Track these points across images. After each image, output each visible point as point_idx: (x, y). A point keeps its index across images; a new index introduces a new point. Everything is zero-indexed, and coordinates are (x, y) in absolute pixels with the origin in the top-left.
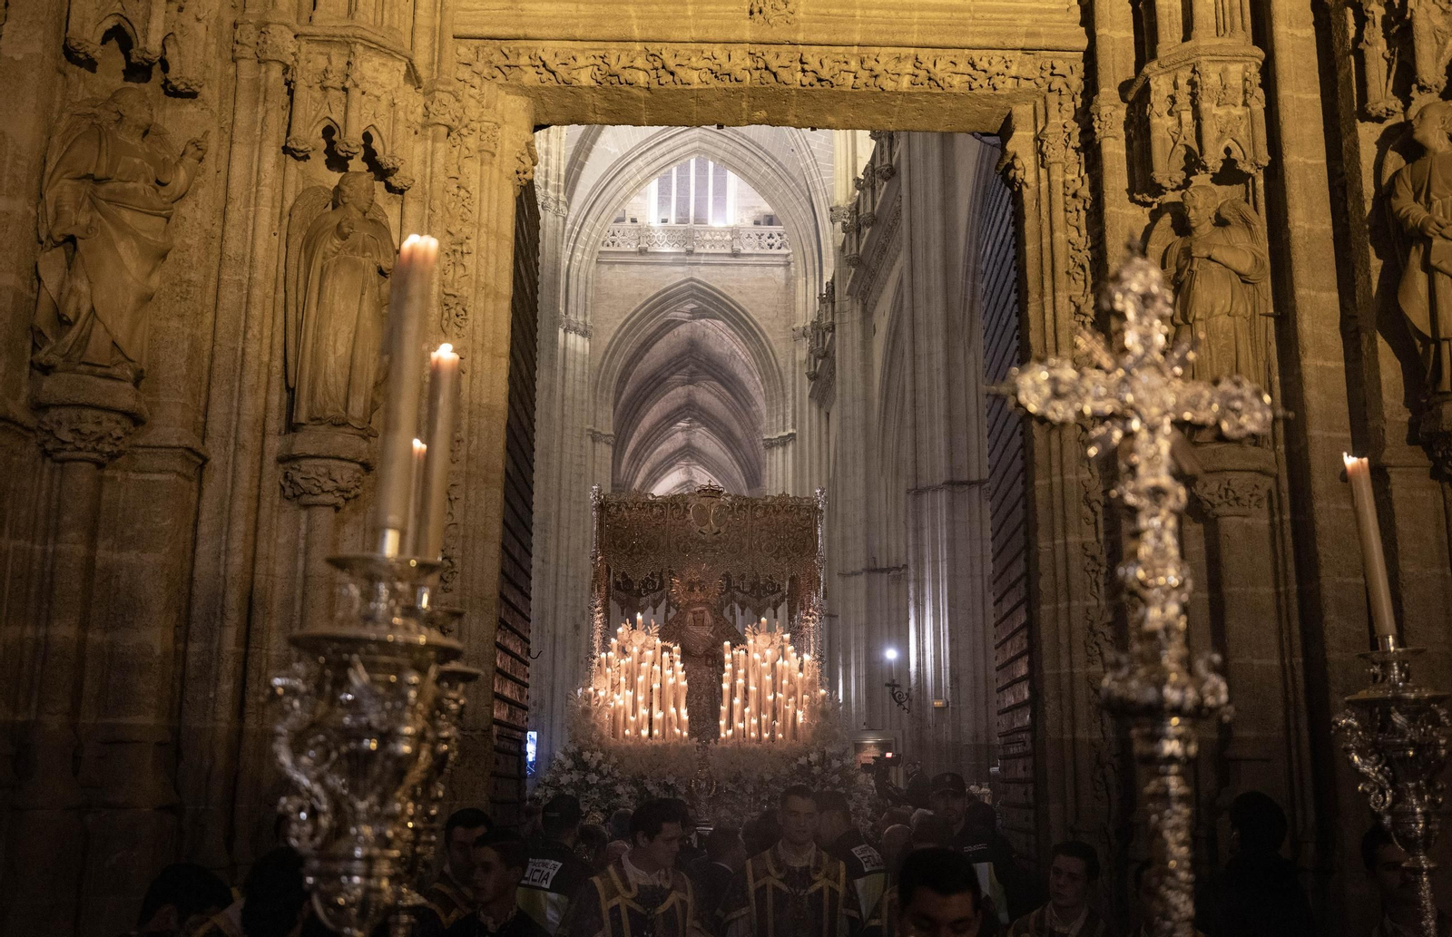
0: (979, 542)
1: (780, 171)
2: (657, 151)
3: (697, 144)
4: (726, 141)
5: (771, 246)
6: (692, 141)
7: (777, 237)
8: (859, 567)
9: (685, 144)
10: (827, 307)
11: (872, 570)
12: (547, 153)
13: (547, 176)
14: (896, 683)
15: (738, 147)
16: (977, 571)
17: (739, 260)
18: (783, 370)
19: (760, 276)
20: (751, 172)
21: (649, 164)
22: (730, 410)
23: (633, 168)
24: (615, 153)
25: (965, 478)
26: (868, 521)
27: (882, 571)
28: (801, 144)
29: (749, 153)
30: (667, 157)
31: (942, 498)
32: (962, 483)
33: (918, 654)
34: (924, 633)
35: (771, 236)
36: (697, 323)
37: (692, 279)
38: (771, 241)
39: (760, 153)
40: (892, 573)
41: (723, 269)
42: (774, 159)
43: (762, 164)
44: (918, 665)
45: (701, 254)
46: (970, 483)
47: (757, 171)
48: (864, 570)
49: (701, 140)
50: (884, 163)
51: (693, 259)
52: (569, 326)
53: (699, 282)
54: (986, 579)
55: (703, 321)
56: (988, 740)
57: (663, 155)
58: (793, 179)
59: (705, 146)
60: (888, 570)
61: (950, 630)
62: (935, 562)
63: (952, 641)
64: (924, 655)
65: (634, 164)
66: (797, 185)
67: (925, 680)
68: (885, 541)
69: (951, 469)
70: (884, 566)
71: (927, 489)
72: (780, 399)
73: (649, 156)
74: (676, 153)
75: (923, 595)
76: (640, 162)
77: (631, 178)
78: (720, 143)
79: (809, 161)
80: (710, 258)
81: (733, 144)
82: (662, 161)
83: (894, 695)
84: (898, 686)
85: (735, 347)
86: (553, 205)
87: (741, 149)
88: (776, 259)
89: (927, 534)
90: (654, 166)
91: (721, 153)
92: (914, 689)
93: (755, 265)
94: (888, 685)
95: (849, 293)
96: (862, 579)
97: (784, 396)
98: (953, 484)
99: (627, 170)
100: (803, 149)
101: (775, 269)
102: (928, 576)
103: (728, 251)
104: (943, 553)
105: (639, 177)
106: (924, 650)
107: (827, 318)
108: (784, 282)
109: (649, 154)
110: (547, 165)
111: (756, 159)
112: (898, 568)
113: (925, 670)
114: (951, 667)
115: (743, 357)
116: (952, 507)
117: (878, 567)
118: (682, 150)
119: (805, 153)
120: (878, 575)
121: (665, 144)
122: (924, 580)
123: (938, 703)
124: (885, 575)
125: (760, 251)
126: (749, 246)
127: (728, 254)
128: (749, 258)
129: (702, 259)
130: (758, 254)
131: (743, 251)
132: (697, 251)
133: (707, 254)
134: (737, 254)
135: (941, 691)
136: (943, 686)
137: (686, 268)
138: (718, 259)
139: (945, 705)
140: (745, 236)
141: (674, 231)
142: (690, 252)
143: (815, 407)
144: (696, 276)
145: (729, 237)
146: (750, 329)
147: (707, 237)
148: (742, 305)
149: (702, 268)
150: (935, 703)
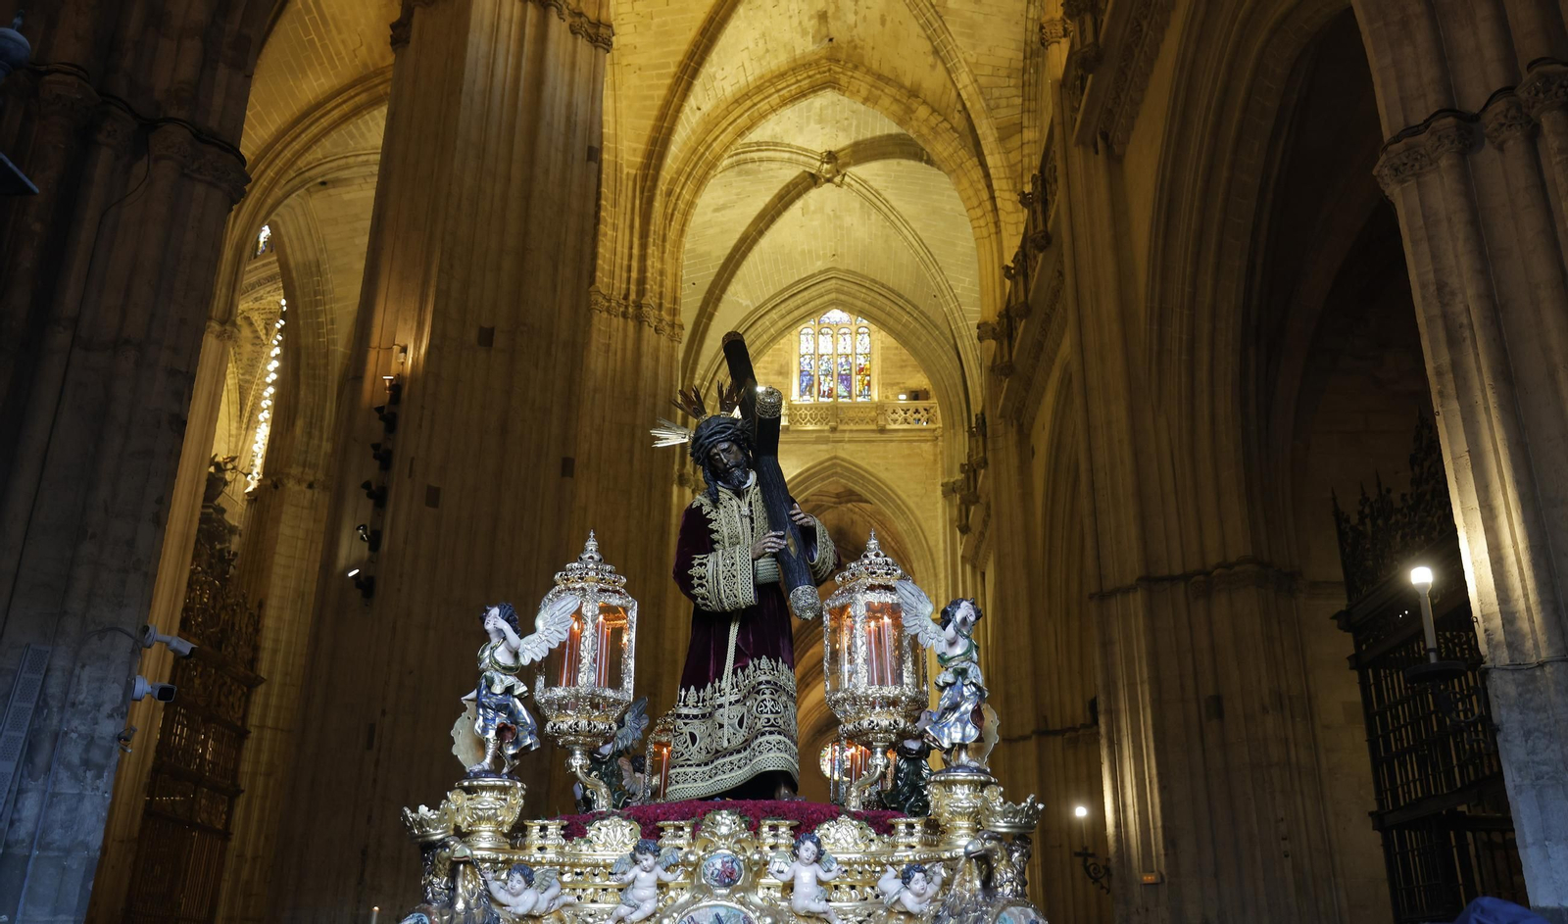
0: (1190, 656)
1: (923, 320)
2: (791, 303)
3: (833, 296)
4: (864, 291)
5: (917, 422)
6: (829, 292)
7: (923, 412)
8: (1028, 729)
9: (821, 296)
10: (977, 441)
11: (1043, 732)
12: (662, 273)
13: (661, 298)
14: (1090, 851)
15: (877, 296)
16: (1190, 693)
17: (885, 437)
18: (934, 550)
19: (906, 452)
20: (891, 322)
21: (783, 317)
23: (766, 321)
24: (747, 306)
25: (1165, 573)
26: (1036, 674)
27: (1055, 733)
28: (943, 287)
29: (888, 303)
30: (803, 310)
31: (1137, 601)
32: (1162, 579)
33: (1117, 811)
34: (1122, 782)
35: (917, 411)
36: (843, 508)
37: (835, 458)
38: (917, 416)
39: (901, 302)
40: (1067, 735)
41: (867, 446)
42: (916, 307)
43: (903, 313)
44: (1118, 825)
45: (844, 431)
46: (1172, 579)
47: (898, 321)
48: (1034, 732)
49: (838, 291)
50: (1038, 230)
51: (838, 435)
52: (697, 486)
53: (843, 460)
54: (1203, 704)
55: (849, 505)
57: (798, 307)
58: (936, 327)
59: (842, 297)
60: (1062, 732)
61: (1160, 774)
62: (1132, 686)
63: (1162, 789)
64: (1125, 811)
65: (767, 317)
66: (942, 333)
67: (1128, 846)
68: (1057, 697)
69: (1146, 559)
70: (1058, 727)
71: (1115, 593)
72: (932, 579)
73: (783, 309)
74: (812, 305)
75: (1119, 730)
76: (774, 315)
77: (764, 331)
78: (858, 294)
79: (952, 306)
80: (855, 435)
81: (872, 294)
82: (796, 313)
83: (1087, 869)
84: (1093, 855)
85: (884, 533)
86: (668, 329)
87: (881, 298)
88: (923, 434)
89: (1118, 649)
90: (788, 318)
91: (859, 303)
92: (1114, 860)
93: (901, 441)
94: (1078, 854)
95: (1002, 416)
96: (1031, 745)
97: (936, 576)
98: (1150, 581)
99: (760, 323)
100: (946, 293)
101: (923, 445)
103: (874, 427)
104: (1143, 671)
105: (772, 330)
106: (1124, 805)
107: (977, 453)
108: (932, 458)
109: (783, 306)
110: (661, 285)
111: (896, 308)
112: (1074, 729)
113: (1127, 832)
114: (1164, 827)
115: (893, 544)
116: (1150, 613)
117: (1051, 729)
118: (818, 302)
119: (948, 297)
120: (1051, 738)
121: (799, 296)
123: (1149, 878)
124: (1059, 739)
125: (906, 426)
126: (895, 421)
127: (873, 431)
128: (895, 434)
129: (847, 436)
130: (904, 430)
131: (888, 427)
132: (841, 427)
133: (851, 431)
134: (882, 430)
135: (1152, 861)
136: (1154, 854)
137: (829, 446)
138: (863, 436)
139: (1159, 881)
140: (890, 411)
141: (816, 408)
142: (834, 430)
143: (968, 568)
144: (842, 454)
145: (873, 414)
146: (898, 507)
147: (851, 414)
148: (889, 482)
149: (847, 446)
150: (1145, 878)
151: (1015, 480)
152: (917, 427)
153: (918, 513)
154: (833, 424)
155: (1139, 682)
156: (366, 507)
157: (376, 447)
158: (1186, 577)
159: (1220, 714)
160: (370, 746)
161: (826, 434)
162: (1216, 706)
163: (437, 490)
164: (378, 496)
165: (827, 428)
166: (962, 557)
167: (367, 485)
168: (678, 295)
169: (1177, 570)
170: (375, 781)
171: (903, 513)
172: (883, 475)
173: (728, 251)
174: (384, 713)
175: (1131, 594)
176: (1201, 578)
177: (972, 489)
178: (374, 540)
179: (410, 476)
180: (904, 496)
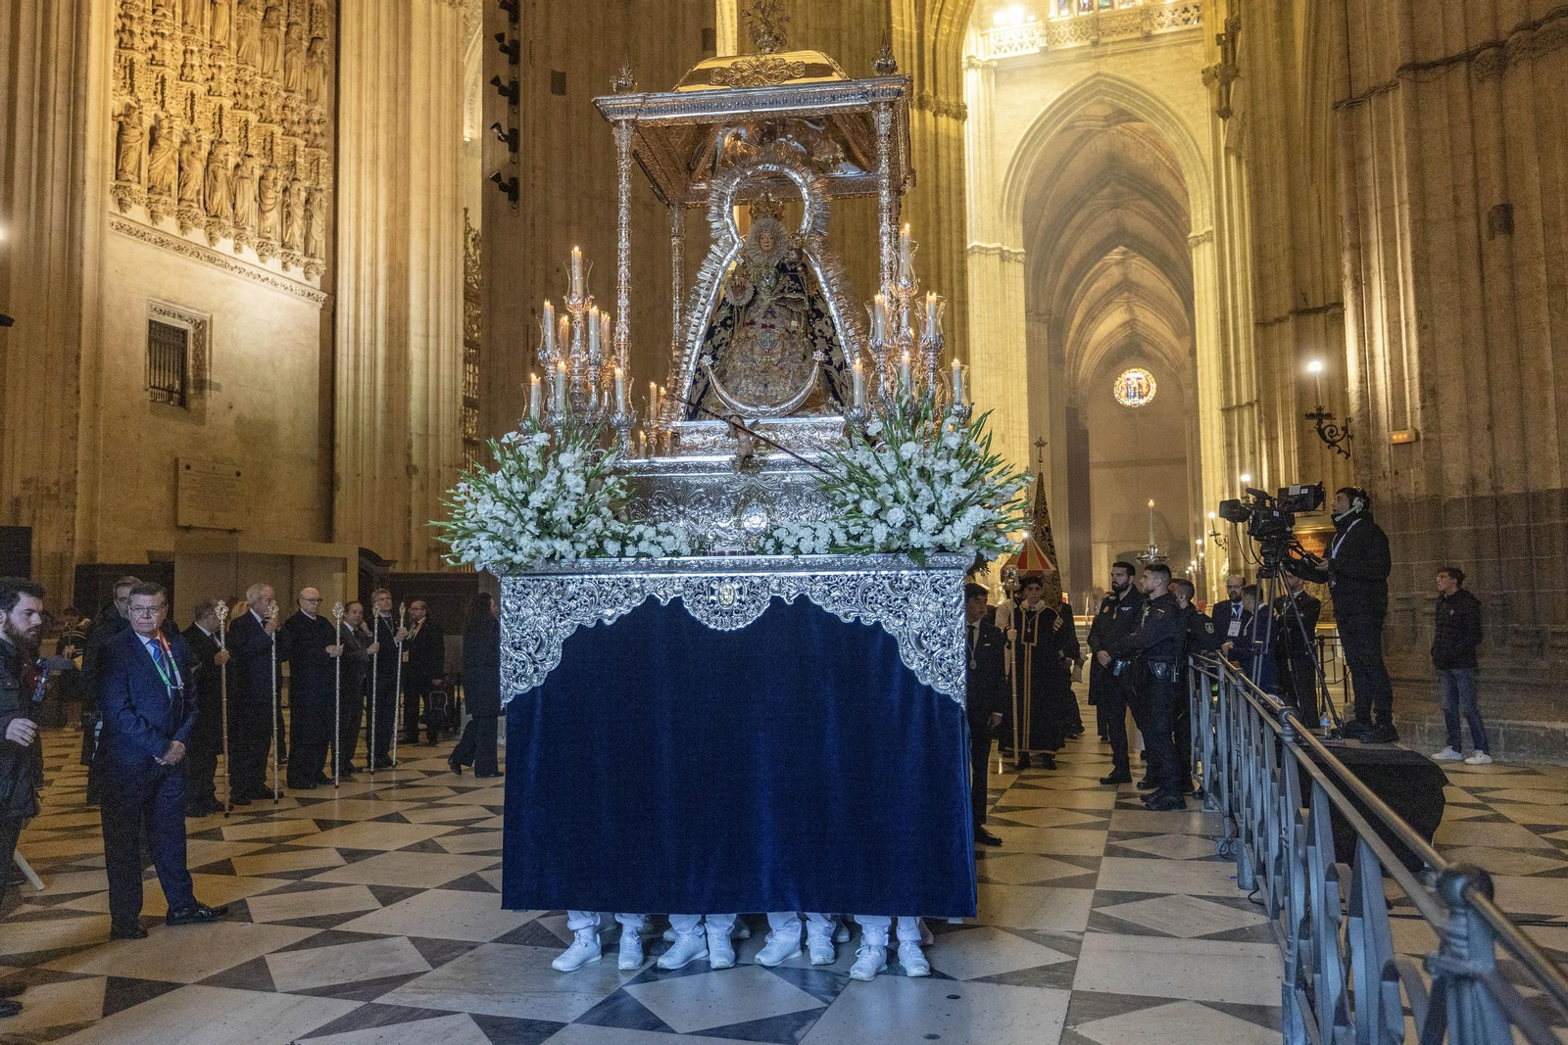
0: (1469, 159)
5: (1186, 21)
7: (1192, 10)
8: (1284, 312)
11: (1302, 311)
14: (1325, 412)
16: (1467, 206)
17: (1150, 44)
19: (1176, 57)
25: (1440, 55)
26: (1294, 249)
27: (1317, 311)
31: (1398, 99)
32: (1434, 64)
33: (1362, 363)
34: (1371, 328)
35: (1186, 10)
36: (1113, 131)
37: (1098, 74)
38: (1186, 15)
41: (1132, 56)
44: (1363, 380)
45: (1107, 44)
46: (1450, 62)
48: (1291, 312)
51: (1100, 49)
52: (938, 108)
53: (1106, 76)
54: (1484, 217)
55: (1119, 127)
56: (1494, 488)
61: (1419, 313)
62: (1387, 210)
63: (1422, 329)
64: (1372, 363)
67: (1375, 403)
68: (1319, 272)
69: (1412, 41)
70: (1320, 304)
71: (1366, 96)
75: (1368, 268)
80: (1118, 46)
83: (1321, 432)
84: (1329, 416)
85: (1157, 153)
88: (1194, 34)
89: (1371, 169)
92: (1356, 419)
93: (1168, 46)
94: (1311, 416)
98: (1416, 68)
101: (1193, 47)
102: (1375, 235)
103: (1138, 34)
104: (1401, 189)
106: (1372, 355)
113: (1374, 387)
114: (1422, 375)
115: (1168, 163)
116: (1415, 110)
117: (1311, 307)
120: (1312, 318)
122: (1368, 245)
123: (1400, 437)
124: (1321, 316)
125: (1174, 29)
126: (1161, 25)
127: (1138, 39)
128: (1162, 40)
129: (1110, 49)
130: (1173, 33)
131: (1154, 32)
132: (1104, 40)
133: (1114, 43)
134: (1148, 37)
135: (1405, 418)
136: (1408, 409)
137: (1092, 63)
138: (1126, 47)
139: (1413, 439)
140: (1156, 14)
141: (1075, 24)
142: (1095, 44)
143: (1233, 159)
144: (1104, 69)
145: (1139, 20)
146: (1167, 119)
147: (1114, 24)
148: (1158, 94)
149: (1110, 60)
150: (1395, 437)
151: (1272, 26)
152: (1186, 27)
153: (1188, 122)
154: (1094, 38)
155: (1396, 204)
156: (502, 105)
157: (499, 38)
158: (1469, 57)
159: (1508, 227)
161: (1088, 50)
162: (1505, 219)
163: (563, 75)
164: (511, 93)
165: (1088, 43)
166: (1226, 148)
167: (496, 81)
169: (1457, 47)
171: (1173, 124)
172: (1150, 86)
174: (533, 312)
175: (1390, 93)
176: (1491, 51)
177: (1230, 62)
178: (513, 140)
179: (530, 63)
180: (1173, 106)
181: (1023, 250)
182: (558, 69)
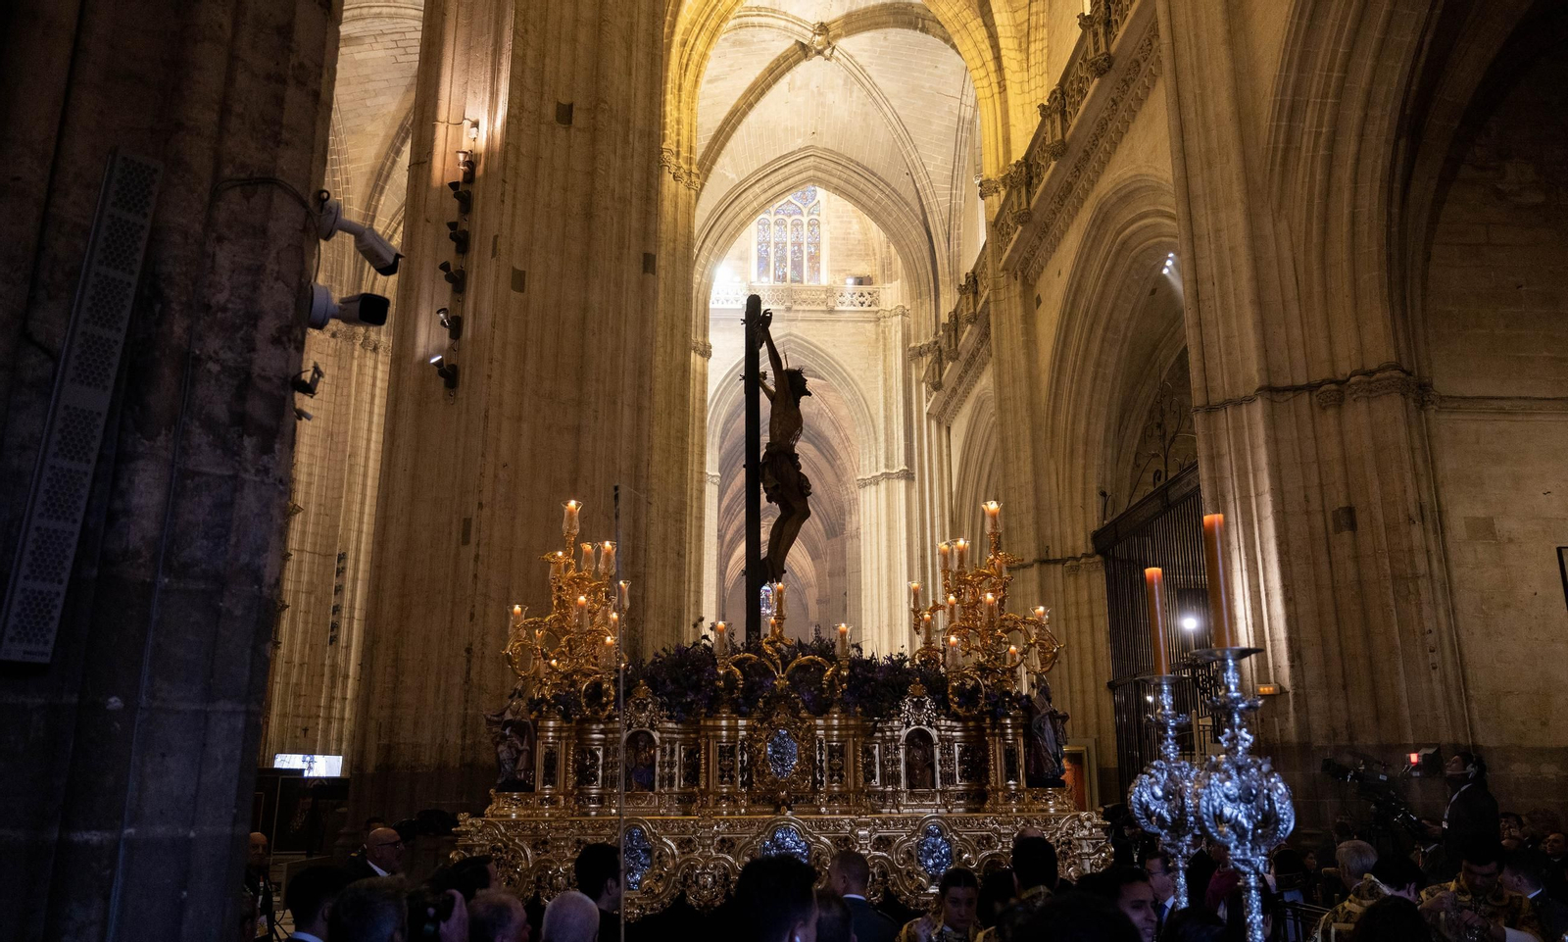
0: (1315, 466)
1: (894, 197)
2: (773, 179)
3: (811, 173)
4: (840, 168)
5: (862, 304)
6: (807, 169)
7: (867, 296)
8: (1030, 559)
9: (800, 172)
10: (968, 298)
11: (1044, 561)
12: (678, 122)
13: (678, 146)
15: (852, 174)
16: (1316, 505)
17: (833, 317)
18: (875, 416)
19: (852, 330)
20: (864, 199)
21: (765, 191)
22: (812, 469)
23: (749, 194)
24: (733, 179)
25: (1288, 382)
26: (1038, 508)
27: (1056, 562)
28: (917, 164)
29: (863, 180)
30: (783, 185)
31: (1258, 411)
32: (1286, 389)
35: (862, 295)
37: (790, 334)
38: (862, 299)
39: (874, 180)
40: (1068, 564)
41: (818, 325)
42: (888, 185)
43: (876, 190)
46: (1296, 389)
47: (870, 197)
48: (1035, 561)
49: (816, 168)
50: (1100, 52)
51: (791, 315)
53: (796, 337)
54: (1329, 515)
56: (1351, 739)
57: (779, 183)
58: (907, 204)
59: (819, 174)
60: (1063, 561)
61: (1283, 586)
63: (1287, 601)
65: (751, 191)
66: (912, 210)
68: (1057, 530)
69: (1267, 368)
70: (1058, 557)
71: (1224, 404)
72: (872, 442)
73: (765, 183)
74: (791, 181)
76: (757, 189)
77: (748, 204)
78: (834, 172)
79: (924, 182)
80: (807, 314)
81: (848, 172)
82: (777, 189)
86: (686, 177)
87: (855, 175)
88: (867, 315)
90: (770, 193)
91: (835, 181)
93: (847, 321)
95: (1005, 269)
96: (1033, 573)
97: (876, 439)
98: (1271, 391)
99: (744, 196)
100: (919, 170)
101: (866, 325)
103: (824, 308)
104: (1260, 483)
105: (755, 204)
107: (968, 310)
108: (874, 336)
109: (765, 180)
110: (678, 134)
111: (870, 185)
112: (1074, 558)
116: (1272, 425)
117: (1051, 558)
118: (797, 178)
119: (921, 174)
120: (1052, 566)
121: (781, 171)
123: (1266, 689)
124: (1059, 567)
125: (852, 308)
126: (842, 303)
127: (823, 311)
128: (843, 315)
129: (800, 315)
130: (850, 311)
131: (836, 308)
132: (795, 307)
133: (804, 311)
134: (831, 311)
135: (1268, 674)
136: (1271, 665)
137: (785, 324)
138: (814, 316)
139: (1279, 692)
140: (838, 294)
141: (773, 290)
142: (789, 309)
143: (933, 424)
144: (795, 331)
145: (823, 296)
146: (844, 379)
147: (804, 296)
148: (836, 358)
149: (800, 324)
150: (1262, 689)
151: (1018, 328)
152: (861, 308)
153: (862, 385)
154: (788, 304)
155: (1253, 494)
156: (444, 293)
157: (452, 226)
158: (1310, 388)
159: (1353, 526)
160: (466, 541)
161: (782, 313)
162: (1348, 518)
163: (523, 273)
164: (458, 281)
165: (783, 307)
166: (928, 414)
167: (445, 267)
168: (693, 145)
169: (1301, 381)
170: (475, 576)
171: (848, 384)
172: (831, 351)
173: (719, 123)
174: (481, 506)
175: (1244, 406)
176: (1333, 387)
177: (953, 347)
178: (455, 326)
179: (494, 255)
180: (849, 369)
181: (719, 474)
182: (518, 267)
